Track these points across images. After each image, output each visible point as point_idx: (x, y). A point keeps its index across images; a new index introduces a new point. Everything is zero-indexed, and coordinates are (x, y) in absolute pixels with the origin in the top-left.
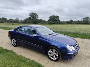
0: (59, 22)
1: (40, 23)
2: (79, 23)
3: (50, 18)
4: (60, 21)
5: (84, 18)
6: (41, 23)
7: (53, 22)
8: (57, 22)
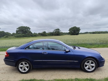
0: (31, 35)
1: (3, 36)
2: (51, 34)
3: (18, 30)
4: (32, 33)
5: (56, 30)
6: (5, 36)
7: (23, 35)
8: (29, 34)
